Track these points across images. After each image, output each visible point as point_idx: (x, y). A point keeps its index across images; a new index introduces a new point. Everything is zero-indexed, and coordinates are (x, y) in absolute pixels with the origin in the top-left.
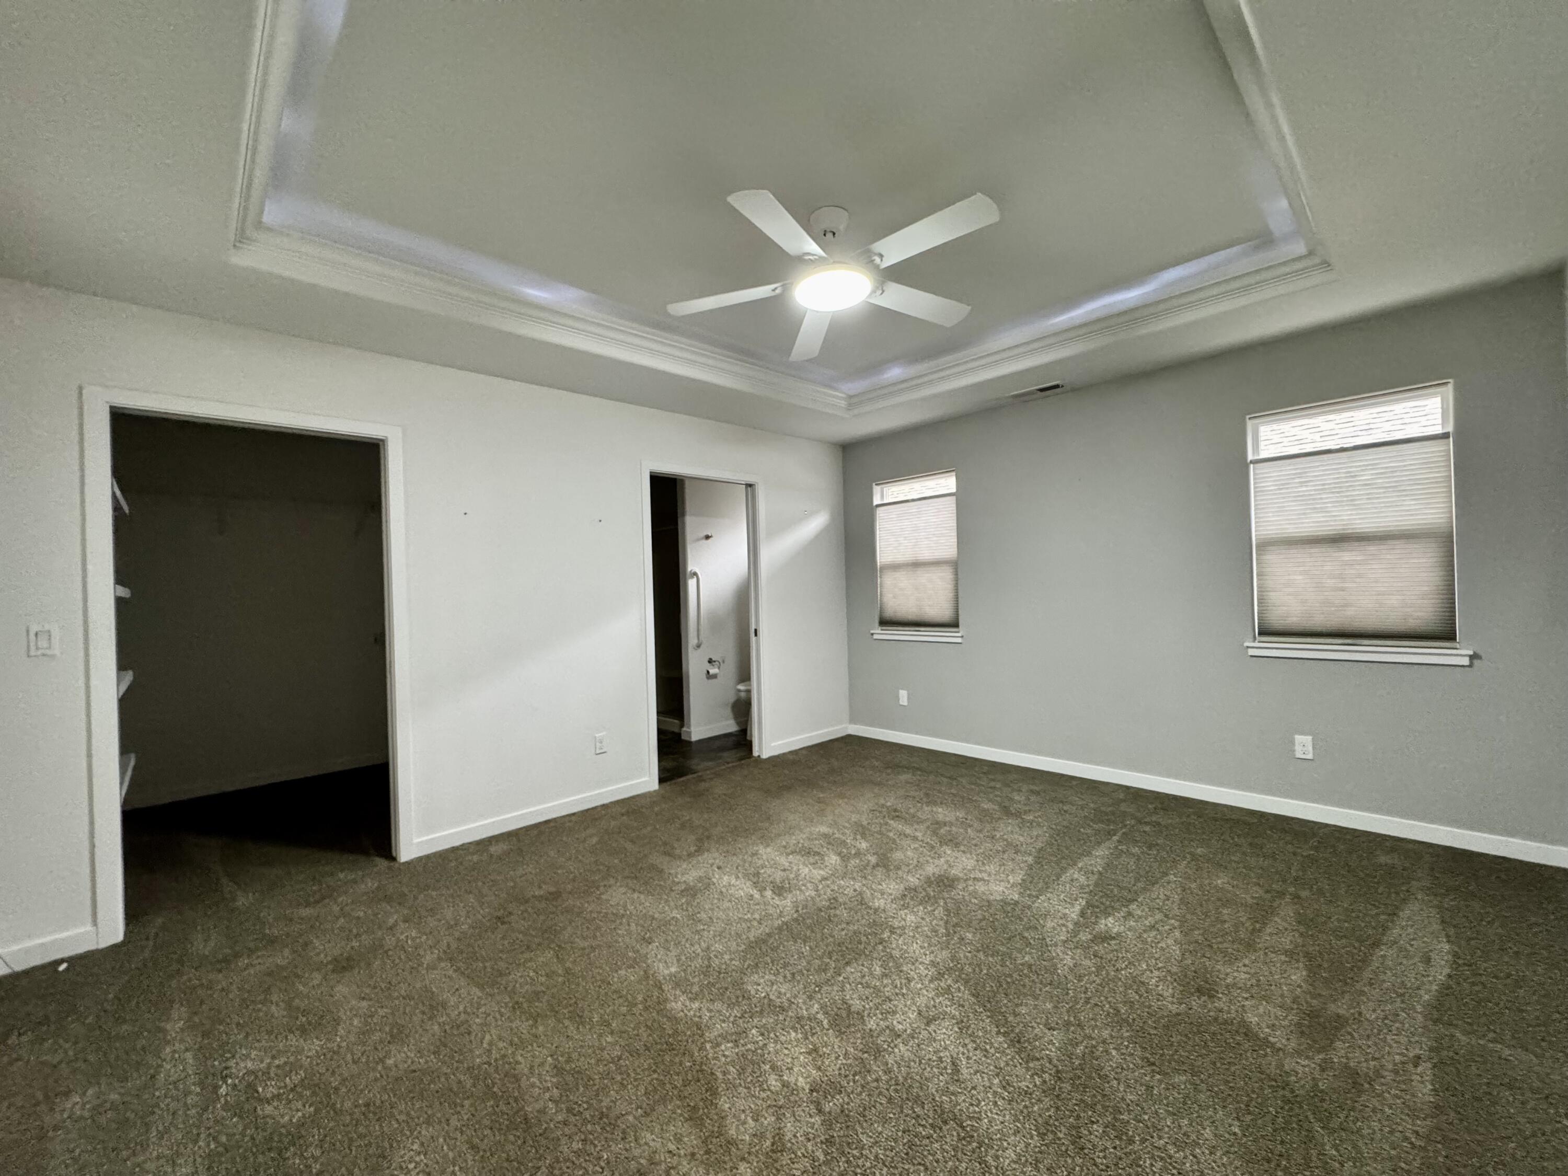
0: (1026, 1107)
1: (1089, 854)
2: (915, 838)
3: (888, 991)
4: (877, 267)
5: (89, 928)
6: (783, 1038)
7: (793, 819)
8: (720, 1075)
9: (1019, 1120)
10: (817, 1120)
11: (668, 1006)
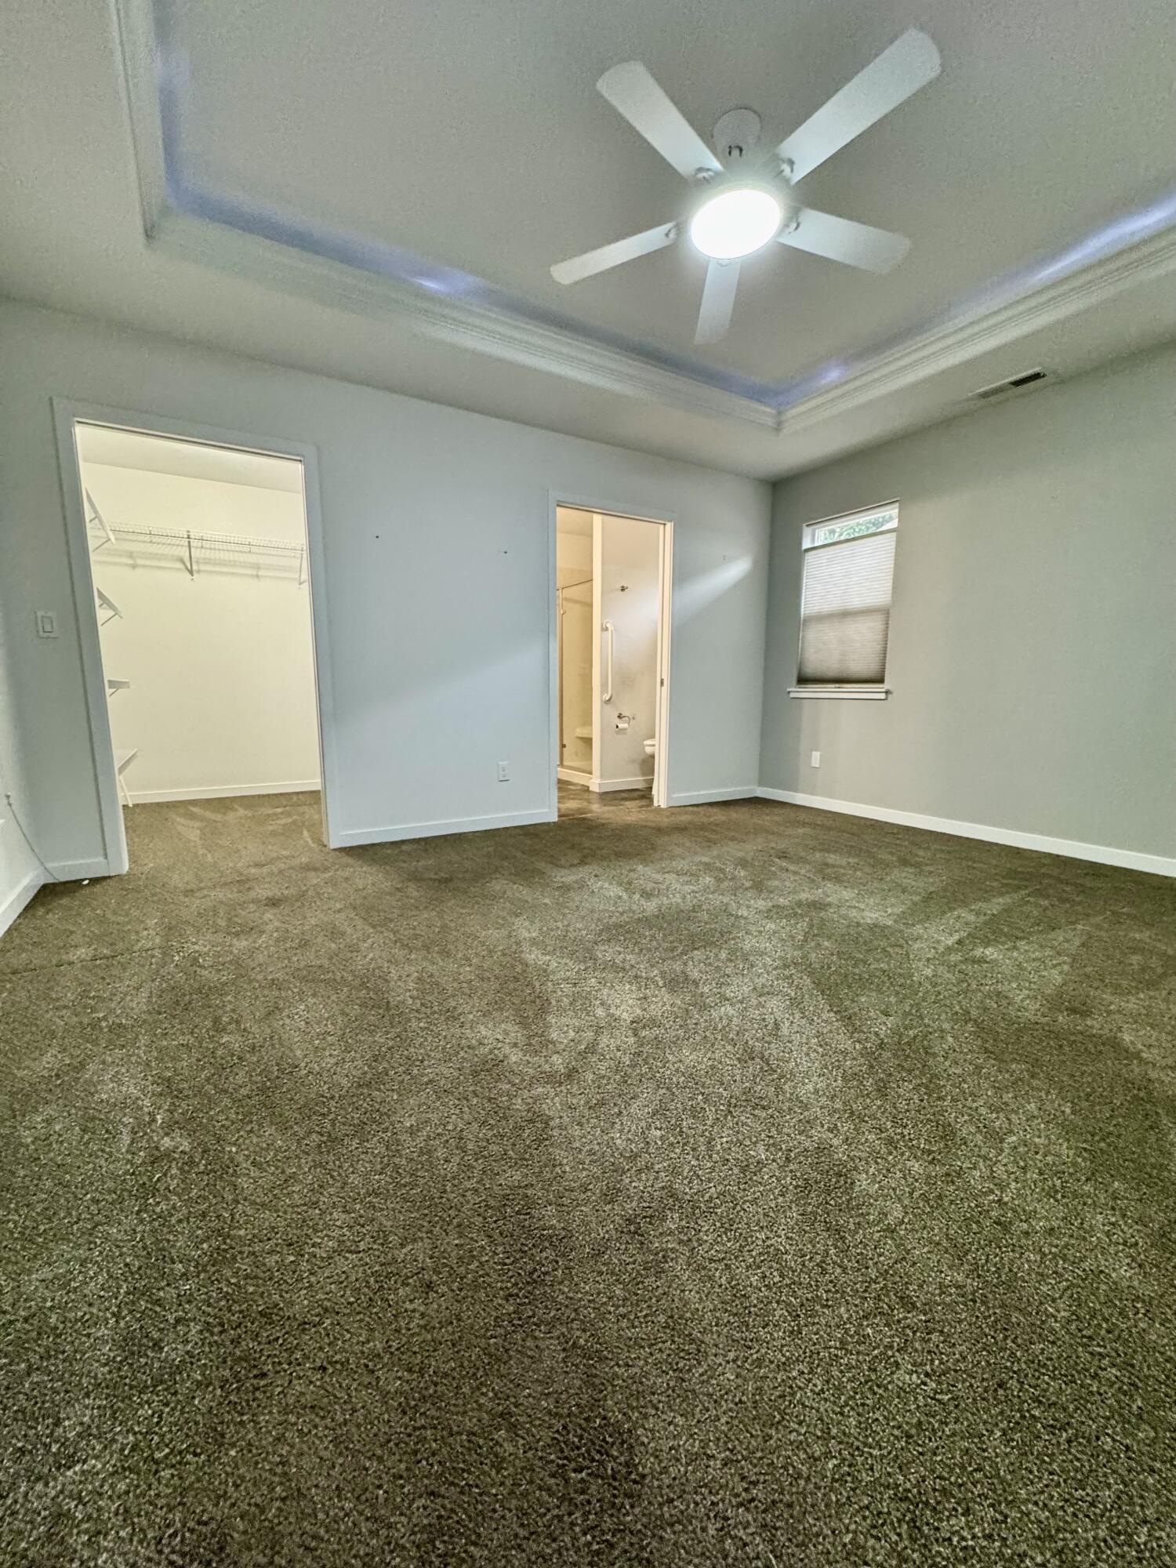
0: (838, 1061)
1: (987, 900)
2: (795, 873)
3: (728, 971)
4: (787, 181)
5: (101, 859)
6: (617, 988)
7: (678, 851)
8: (554, 1002)
9: (827, 1068)
10: (632, 1040)
11: (523, 955)
